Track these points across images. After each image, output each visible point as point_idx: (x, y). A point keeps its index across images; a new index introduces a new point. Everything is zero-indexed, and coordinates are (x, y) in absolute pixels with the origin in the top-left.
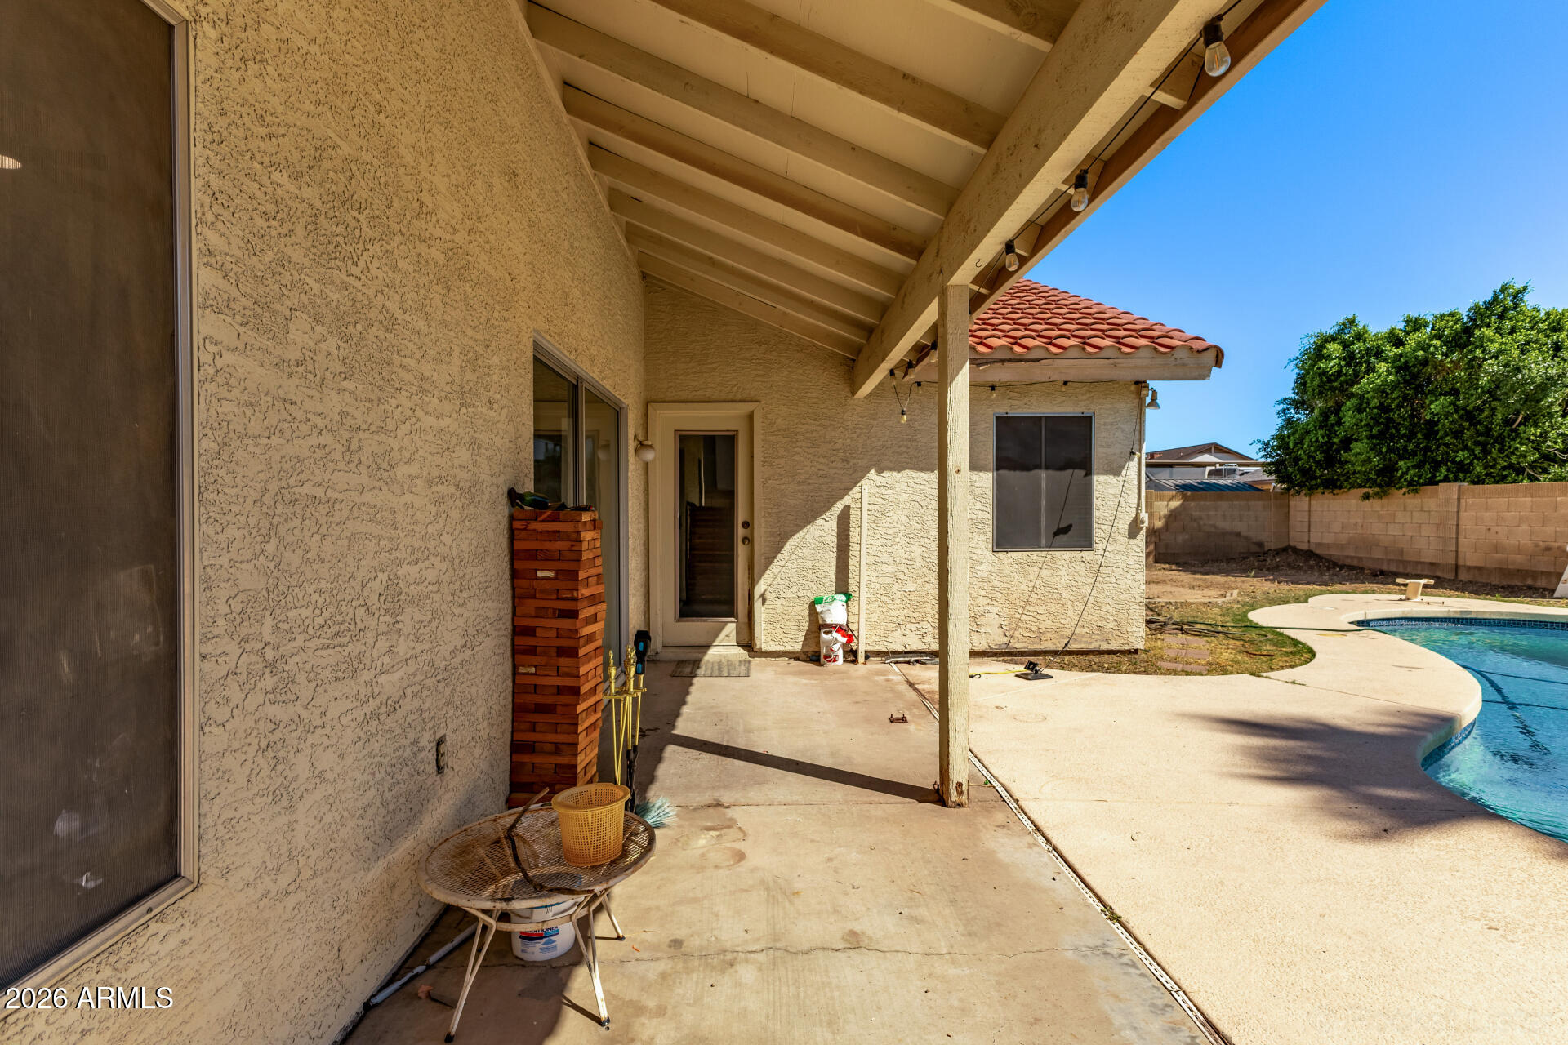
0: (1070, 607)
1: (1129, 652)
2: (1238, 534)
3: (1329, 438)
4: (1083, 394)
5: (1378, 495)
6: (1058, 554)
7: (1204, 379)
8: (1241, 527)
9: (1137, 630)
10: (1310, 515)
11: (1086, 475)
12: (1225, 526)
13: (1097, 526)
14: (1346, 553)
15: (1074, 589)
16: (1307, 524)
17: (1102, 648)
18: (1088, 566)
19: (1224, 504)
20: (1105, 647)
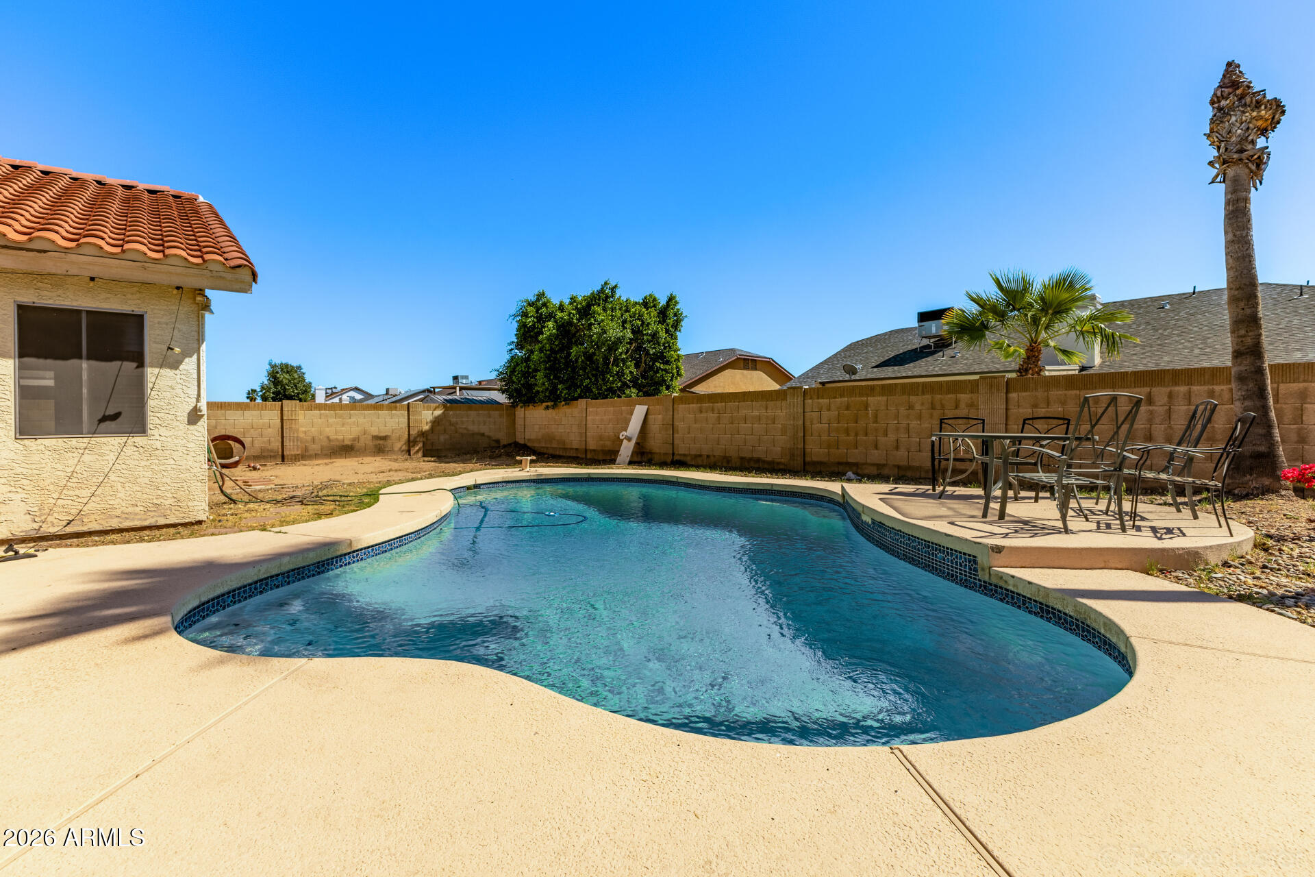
0: (120, 488)
1: (191, 524)
2: (483, 435)
3: (528, 369)
4: (132, 294)
5: (554, 407)
6: (103, 440)
7: (246, 293)
8: (484, 429)
9: (200, 504)
10: (525, 420)
11: (137, 367)
12: (474, 428)
13: (152, 414)
14: (541, 445)
15: (124, 471)
16: (523, 426)
17: (159, 523)
18: (141, 450)
19: (473, 413)
20: (162, 521)
